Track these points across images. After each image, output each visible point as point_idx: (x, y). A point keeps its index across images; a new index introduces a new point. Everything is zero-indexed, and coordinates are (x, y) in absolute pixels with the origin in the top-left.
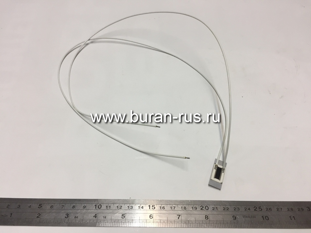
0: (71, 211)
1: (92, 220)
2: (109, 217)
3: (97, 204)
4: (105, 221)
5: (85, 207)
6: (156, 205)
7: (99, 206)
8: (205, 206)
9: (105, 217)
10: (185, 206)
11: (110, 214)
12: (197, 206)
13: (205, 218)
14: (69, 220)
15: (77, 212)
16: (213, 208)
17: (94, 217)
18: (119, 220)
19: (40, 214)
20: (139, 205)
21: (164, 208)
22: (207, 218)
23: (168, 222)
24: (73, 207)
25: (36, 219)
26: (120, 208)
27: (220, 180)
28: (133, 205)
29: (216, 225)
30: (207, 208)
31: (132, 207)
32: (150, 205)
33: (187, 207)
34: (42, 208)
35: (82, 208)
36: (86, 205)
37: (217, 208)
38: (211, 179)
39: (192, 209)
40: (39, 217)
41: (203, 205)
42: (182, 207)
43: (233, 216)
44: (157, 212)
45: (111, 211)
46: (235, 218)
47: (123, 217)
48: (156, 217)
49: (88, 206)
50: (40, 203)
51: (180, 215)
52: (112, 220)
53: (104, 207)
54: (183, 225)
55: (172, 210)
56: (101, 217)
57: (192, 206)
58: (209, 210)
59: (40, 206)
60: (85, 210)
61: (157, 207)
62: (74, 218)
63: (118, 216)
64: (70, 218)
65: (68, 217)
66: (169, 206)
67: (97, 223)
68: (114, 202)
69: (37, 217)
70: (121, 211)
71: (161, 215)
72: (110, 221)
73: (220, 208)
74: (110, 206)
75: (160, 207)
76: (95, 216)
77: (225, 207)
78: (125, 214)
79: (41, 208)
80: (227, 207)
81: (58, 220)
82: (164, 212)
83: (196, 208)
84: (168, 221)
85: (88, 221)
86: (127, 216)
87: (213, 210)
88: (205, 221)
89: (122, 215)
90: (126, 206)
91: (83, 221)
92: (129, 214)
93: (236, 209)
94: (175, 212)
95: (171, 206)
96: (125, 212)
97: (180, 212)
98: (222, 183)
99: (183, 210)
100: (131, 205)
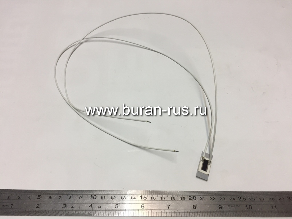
0: (68, 202)
1: (88, 210)
2: (103, 207)
3: (92, 194)
4: (100, 211)
5: (81, 198)
6: (147, 196)
7: (94, 197)
8: (193, 196)
9: (100, 207)
10: (174, 196)
11: (104, 204)
12: (185, 196)
13: (193, 208)
14: (66, 210)
15: (74, 203)
16: (201, 198)
17: (89, 207)
18: (113, 210)
19: (39, 205)
20: (132, 196)
21: (155, 199)
22: (195, 208)
23: (159, 212)
24: (70, 197)
25: (36, 210)
26: (114, 199)
27: (207, 172)
28: (126, 196)
29: (203, 214)
30: (195, 199)
31: (125, 198)
32: (142, 195)
33: (176, 197)
34: (41, 198)
35: (78, 198)
36: (82, 196)
37: (204, 198)
38: (198, 171)
39: (180, 199)
40: (38, 208)
41: (191, 196)
42: (171, 197)
43: (219, 206)
44: (148, 202)
45: (105, 201)
46: (221, 207)
47: (117, 207)
48: (147, 207)
49: (84, 197)
50: (39, 194)
51: (170, 205)
52: (106, 210)
53: (98, 197)
54: (172, 214)
55: (162, 200)
56: (96, 207)
57: (181, 196)
58: (197, 200)
59: (39, 197)
60: (81, 201)
61: (149, 198)
62: (71, 208)
63: (112, 206)
64: (67, 208)
65: (65, 207)
66: (159, 197)
67: (93, 213)
68: (108, 193)
69: (36, 207)
70: (115, 202)
71: (152, 205)
72: (105, 211)
73: (207, 198)
74: (104, 197)
75: (151, 197)
76: (91, 206)
77: (211, 197)
78: (119, 204)
79: (39, 199)
80: (213, 197)
81: (56, 210)
82: (155, 202)
83: (185, 198)
84: (159, 210)
85: (84, 211)
86: (120, 206)
87: (200, 200)
88: (192, 211)
89: (116, 205)
90: (120, 196)
91: (80, 211)
92: (122, 204)
93: (221, 199)
94: (165, 202)
95: (161, 196)
96: (118, 203)
97: (169, 202)
98: (208, 175)
99: (172, 200)
100: (124, 196)
